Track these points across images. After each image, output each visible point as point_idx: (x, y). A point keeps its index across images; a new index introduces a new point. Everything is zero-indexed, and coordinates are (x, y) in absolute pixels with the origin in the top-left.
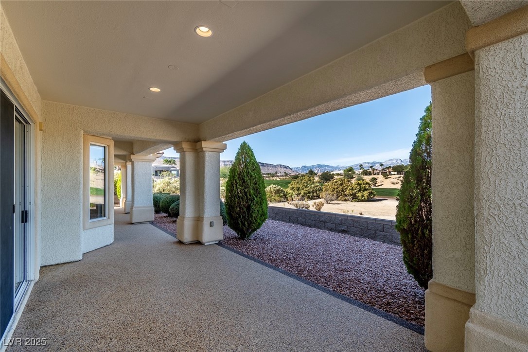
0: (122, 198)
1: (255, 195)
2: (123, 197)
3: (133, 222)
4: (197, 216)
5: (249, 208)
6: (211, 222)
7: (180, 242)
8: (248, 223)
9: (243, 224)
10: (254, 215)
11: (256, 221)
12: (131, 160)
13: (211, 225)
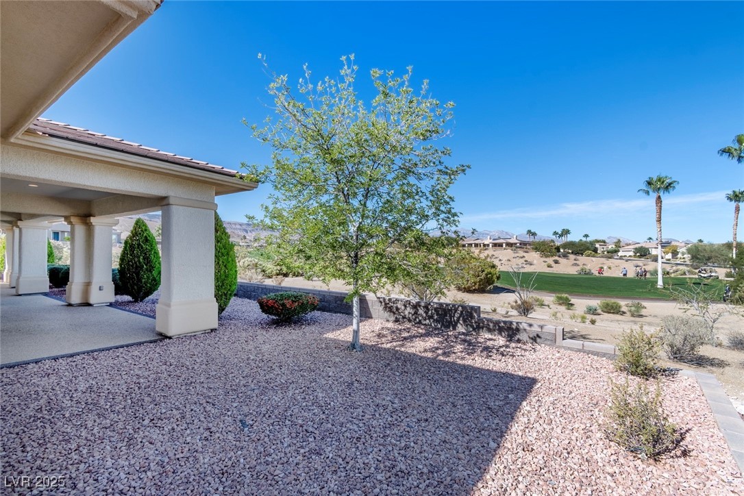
0: (6, 270)
1: (144, 263)
2: (8, 270)
3: (20, 293)
4: (86, 281)
5: (138, 274)
6: (100, 287)
7: (70, 305)
8: (138, 287)
9: (133, 288)
10: (143, 280)
11: (146, 285)
12: (18, 227)
13: (100, 289)
